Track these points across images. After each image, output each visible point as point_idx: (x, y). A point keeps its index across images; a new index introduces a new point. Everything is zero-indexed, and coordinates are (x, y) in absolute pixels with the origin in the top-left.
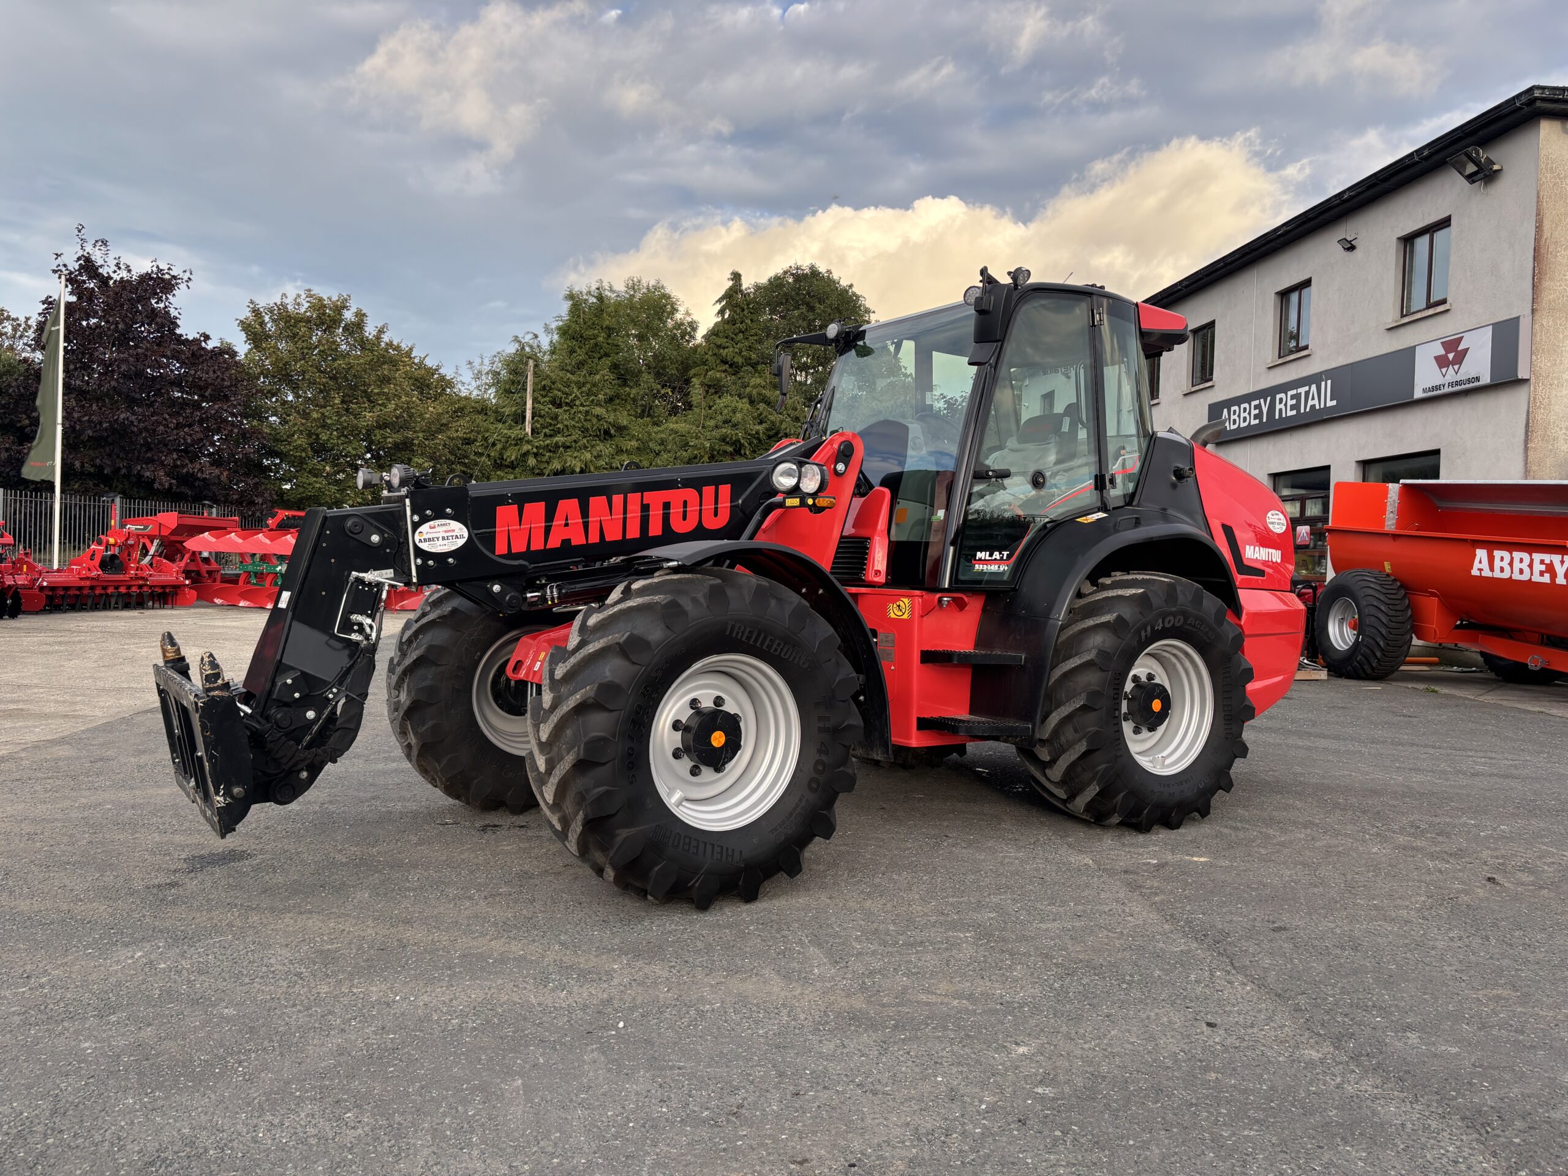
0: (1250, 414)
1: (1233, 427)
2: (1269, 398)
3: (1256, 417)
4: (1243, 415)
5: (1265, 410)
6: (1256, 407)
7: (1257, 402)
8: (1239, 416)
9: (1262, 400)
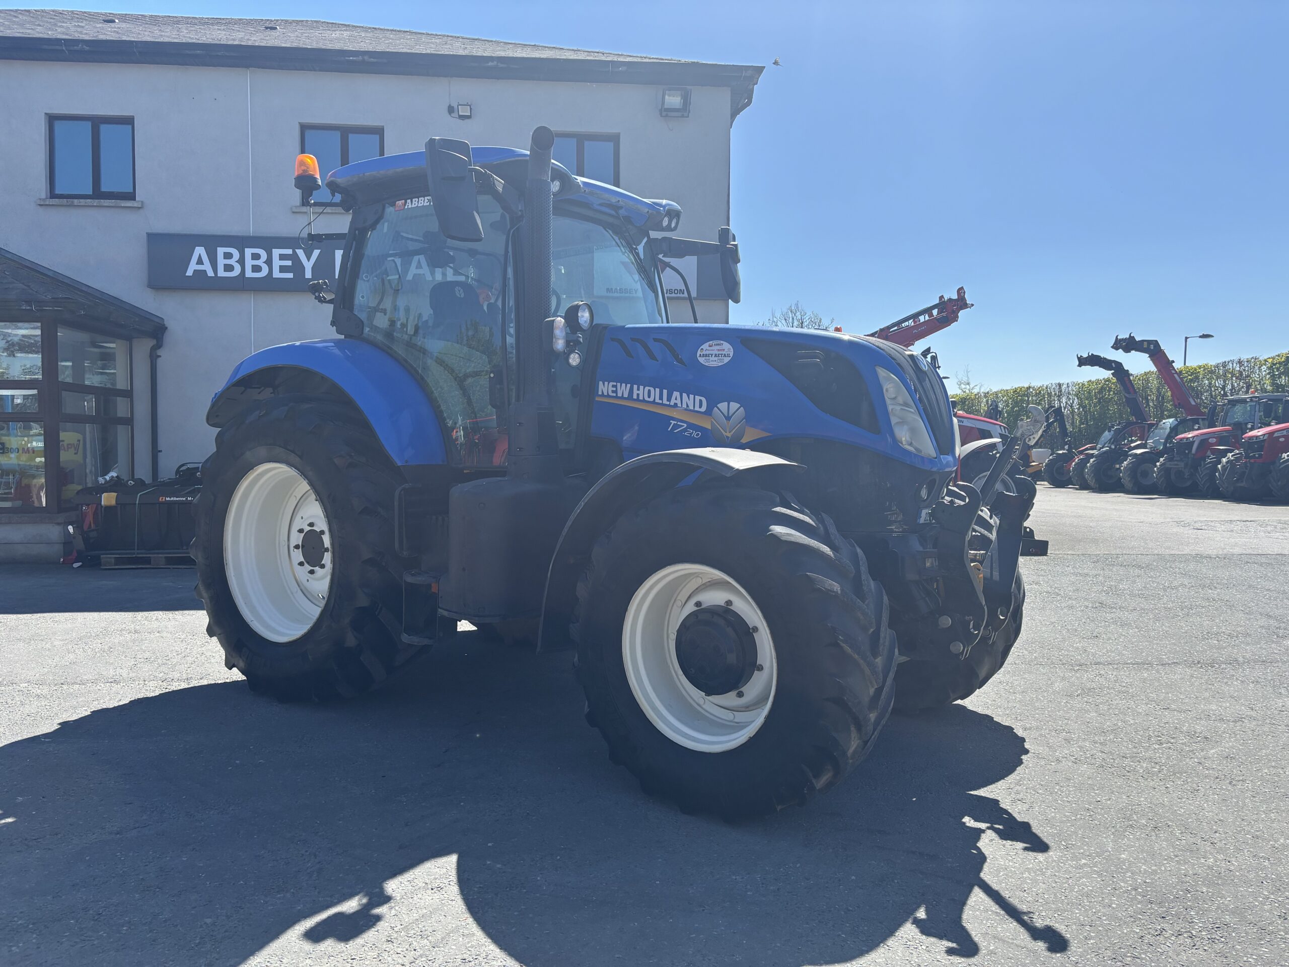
0: (269, 262)
1: (221, 273)
2: (316, 253)
3: (283, 269)
4: (249, 263)
5: (308, 265)
6: (282, 257)
7: (289, 252)
8: (242, 262)
9: (300, 253)
